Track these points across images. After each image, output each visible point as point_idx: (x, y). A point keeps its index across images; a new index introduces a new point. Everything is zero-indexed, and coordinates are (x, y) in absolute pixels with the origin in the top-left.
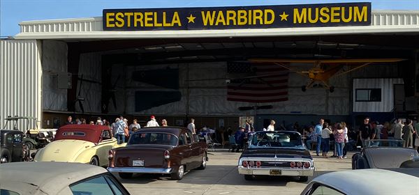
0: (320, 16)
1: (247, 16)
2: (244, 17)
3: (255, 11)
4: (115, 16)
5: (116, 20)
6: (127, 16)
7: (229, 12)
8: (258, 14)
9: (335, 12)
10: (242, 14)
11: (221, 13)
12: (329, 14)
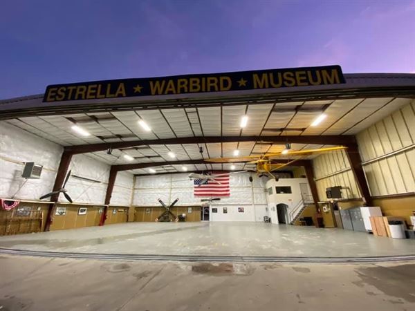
0: (284, 80)
1: (201, 84)
2: (197, 85)
3: (209, 79)
4: (57, 91)
5: (57, 95)
6: (69, 90)
7: (179, 81)
8: (212, 82)
9: (301, 75)
10: (195, 82)
11: (171, 82)
12: (294, 77)
